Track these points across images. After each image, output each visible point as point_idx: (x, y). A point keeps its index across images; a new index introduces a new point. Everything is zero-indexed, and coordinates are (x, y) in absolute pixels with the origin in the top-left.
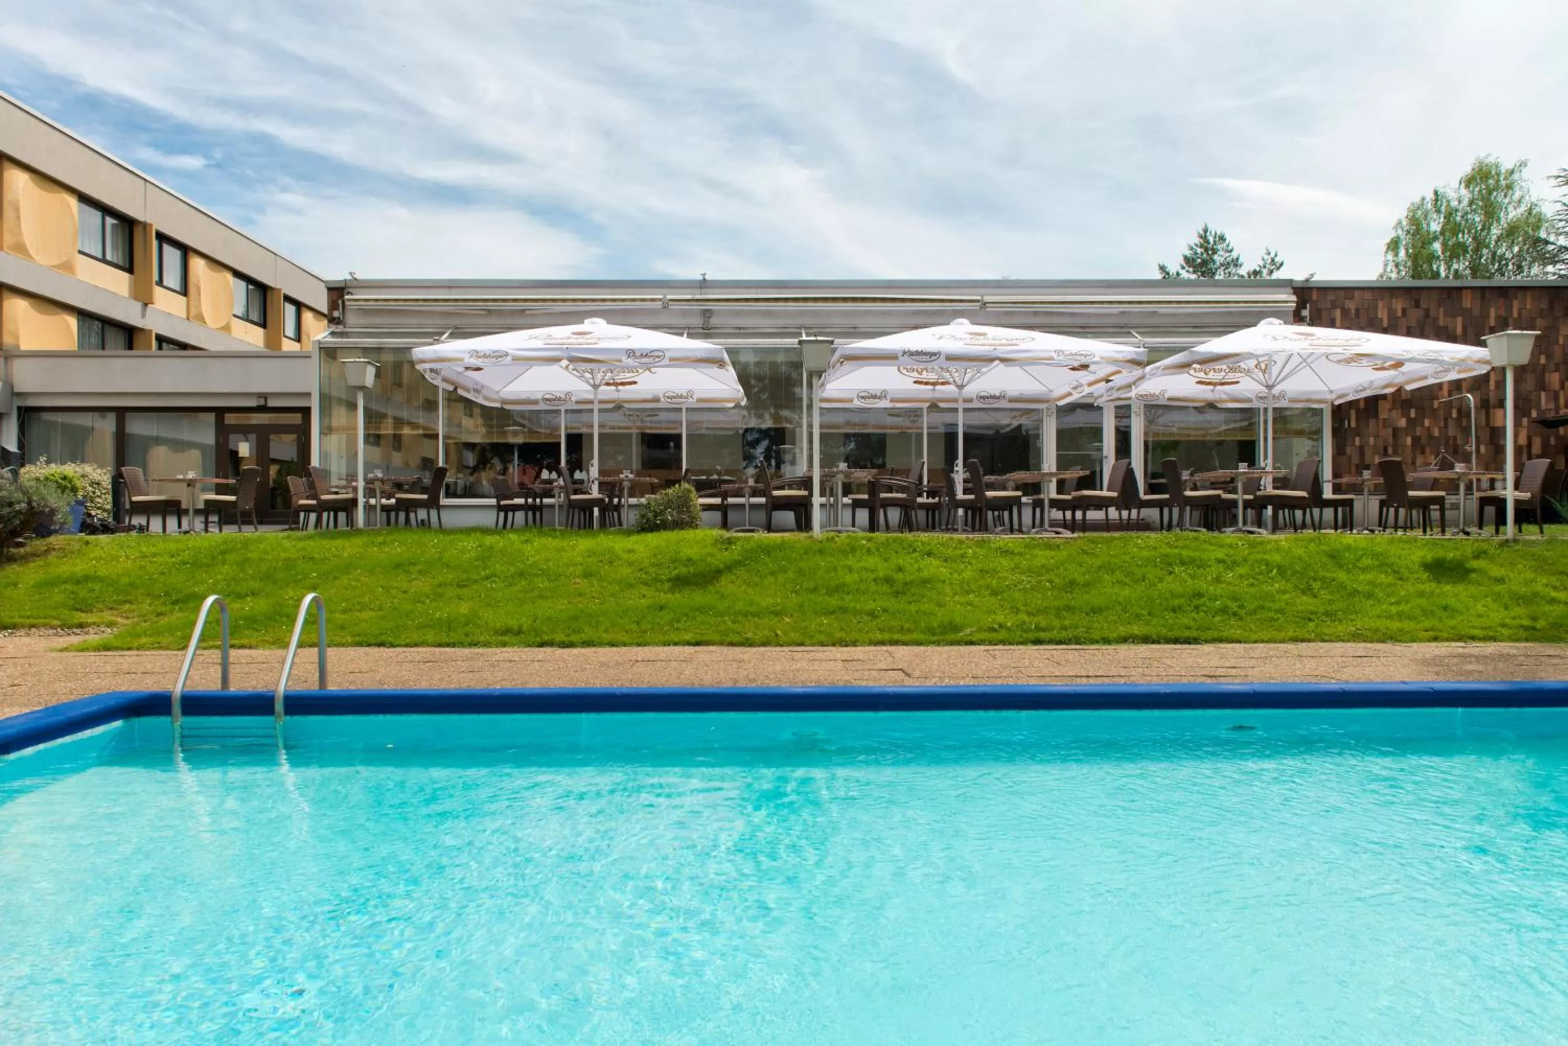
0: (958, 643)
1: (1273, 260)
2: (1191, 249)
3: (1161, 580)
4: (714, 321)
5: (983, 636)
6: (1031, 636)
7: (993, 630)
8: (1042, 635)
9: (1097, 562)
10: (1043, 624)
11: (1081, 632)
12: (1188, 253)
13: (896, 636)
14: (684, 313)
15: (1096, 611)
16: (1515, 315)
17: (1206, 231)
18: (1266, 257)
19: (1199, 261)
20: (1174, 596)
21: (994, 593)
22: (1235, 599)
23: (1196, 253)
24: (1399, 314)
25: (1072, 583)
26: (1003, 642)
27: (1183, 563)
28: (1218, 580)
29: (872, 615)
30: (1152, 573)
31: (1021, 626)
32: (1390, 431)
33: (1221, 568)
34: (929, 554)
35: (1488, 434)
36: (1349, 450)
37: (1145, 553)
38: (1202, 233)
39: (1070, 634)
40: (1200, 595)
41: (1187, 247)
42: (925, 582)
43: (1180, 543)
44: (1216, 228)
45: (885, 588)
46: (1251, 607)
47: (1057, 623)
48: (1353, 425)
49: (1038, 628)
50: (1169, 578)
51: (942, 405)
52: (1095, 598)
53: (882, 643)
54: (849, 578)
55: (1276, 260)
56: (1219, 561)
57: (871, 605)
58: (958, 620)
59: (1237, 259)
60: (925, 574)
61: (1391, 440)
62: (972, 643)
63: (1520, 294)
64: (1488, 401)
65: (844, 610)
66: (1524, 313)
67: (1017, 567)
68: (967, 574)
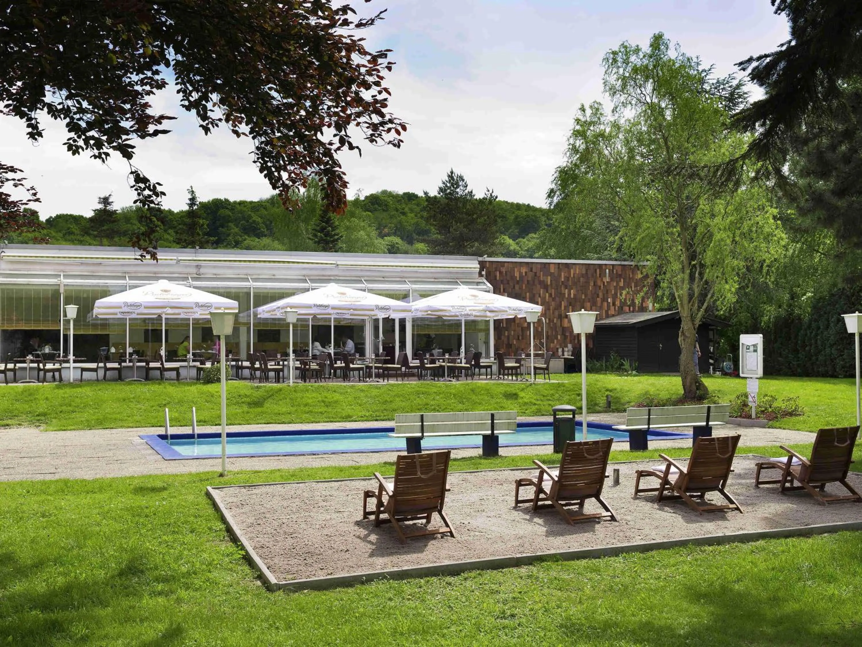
0: (352, 421)
1: (491, 195)
2: (444, 183)
3: (415, 400)
4: (202, 270)
5: (360, 419)
6: (375, 418)
7: (362, 417)
8: (378, 418)
9: (394, 393)
10: (378, 415)
11: (390, 417)
12: (442, 185)
13: (332, 420)
14: (186, 266)
15: (394, 410)
16: (572, 276)
17: (452, 172)
18: (487, 193)
19: (449, 191)
20: (419, 405)
21: (360, 405)
22: (438, 406)
23: (446, 186)
24: (524, 274)
25: (386, 401)
26: (366, 420)
27: (423, 394)
28: (434, 399)
29: (321, 413)
30: (412, 397)
31: (371, 415)
32: (520, 328)
33: (435, 395)
34: (335, 391)
35: (561, 329)
36: (503, 337)
37: (410, 390)
38: (450, 174)
39: (386, 417)
40: (427, 404)
41: (441, 182)
42: (336, 402)
43: (423, 386)
44: (457, 172)
45: (322, 404)
46: (443, 408)
47: (383, 415)
48: (505, 326)
49: (376, 416)
50: (418, 399)
51: (318, 316)
52: (393, 406)
53: (328, 422)
54: (310, 401)
55: (493, 195)
56: (435, 393)
57: (320, 410)
58: (351, 414)
59: (472, 192)
60: (335, 399)
61: (520, 333)
62: (356, 421)
63: (574, 266)
64: (561, 315)
65: (311, 412)
66: (576, 275)
67: (366, 396)
68: (350, 399)
